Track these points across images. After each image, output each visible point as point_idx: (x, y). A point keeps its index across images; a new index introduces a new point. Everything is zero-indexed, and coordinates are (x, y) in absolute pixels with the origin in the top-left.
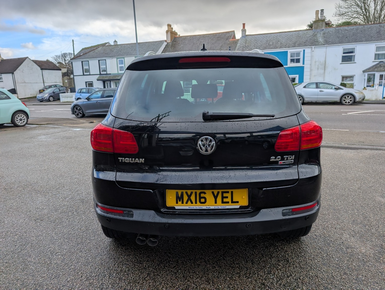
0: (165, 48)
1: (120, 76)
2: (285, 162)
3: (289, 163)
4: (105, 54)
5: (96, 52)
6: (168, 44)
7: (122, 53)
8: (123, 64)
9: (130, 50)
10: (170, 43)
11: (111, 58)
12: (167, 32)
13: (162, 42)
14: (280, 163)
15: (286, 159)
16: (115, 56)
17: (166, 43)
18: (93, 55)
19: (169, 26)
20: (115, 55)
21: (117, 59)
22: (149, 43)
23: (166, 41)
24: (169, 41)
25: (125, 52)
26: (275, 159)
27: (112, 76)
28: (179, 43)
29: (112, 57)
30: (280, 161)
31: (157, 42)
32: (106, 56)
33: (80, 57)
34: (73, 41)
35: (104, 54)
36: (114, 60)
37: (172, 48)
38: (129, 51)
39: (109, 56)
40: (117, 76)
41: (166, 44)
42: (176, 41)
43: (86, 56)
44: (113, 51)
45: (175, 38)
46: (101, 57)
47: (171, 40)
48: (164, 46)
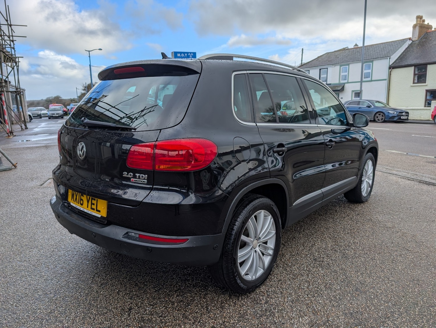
0: (406, 49)
1: (341, 86)
2: (136, 181)
3: (141, 182)
4: (329, 61)
5: (320, 60)
6: (414, 42)
7: (348, 59)
8: (346, 72)
9: (359, 55)
10: (416, 41)
11: (334, 66)
12: (415, 27)
13: (405, 40)
14: (132, 180)
15: (137, 177)
16: (338, 64)
17: (412, 41)
18: (316, 64)
19: (419, 18)
20: (339, 62)
21: (341, 66)
22: (386, 44)
23: (410, 39)
24: (416, 38)
25: (352, 58)
26: (127, 175)
27: (332, 86)
28: (431, 40)
29: (335, 64)
30: (132, 178)
31: (398, 42)
32: (328, 64)
33: (302, 66)
34: (303, 49)
35: (327, 61)
36: (337, 68)
37: (418, 48)
38: (357, 57)
39: (332, 64)
40: (337, 86)
41: (410, 43)
42: (426, 38)
43: (308, 66)
44: (338, 57)
45: (427, 33)
46: (323, 65)
47: (419, 37)
48: (407, 46)
